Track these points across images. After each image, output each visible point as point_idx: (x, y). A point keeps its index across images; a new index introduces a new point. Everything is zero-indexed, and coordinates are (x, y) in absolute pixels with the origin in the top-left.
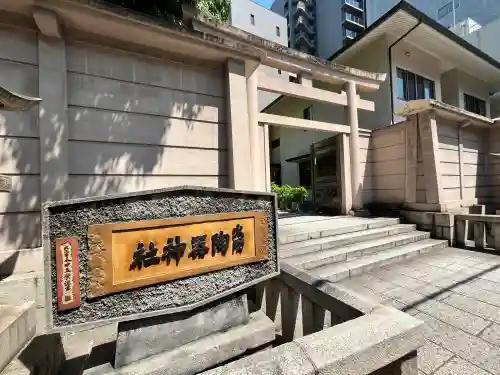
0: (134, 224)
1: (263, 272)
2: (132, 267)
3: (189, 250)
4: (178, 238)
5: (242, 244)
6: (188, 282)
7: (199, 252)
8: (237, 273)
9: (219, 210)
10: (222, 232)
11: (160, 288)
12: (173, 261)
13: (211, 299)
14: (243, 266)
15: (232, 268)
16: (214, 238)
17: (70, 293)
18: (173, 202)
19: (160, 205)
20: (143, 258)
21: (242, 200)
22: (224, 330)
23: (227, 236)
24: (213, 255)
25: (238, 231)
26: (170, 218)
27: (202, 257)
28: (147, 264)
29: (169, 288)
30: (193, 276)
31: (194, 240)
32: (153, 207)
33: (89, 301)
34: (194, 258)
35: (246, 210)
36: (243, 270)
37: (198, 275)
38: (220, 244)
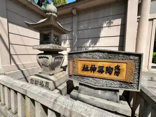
0: (83, 59)
1: (129, 87)
2: (82, 70)
3: (97, 70)
4: (94, 65)
5: (119, 73)
6: (96, 79)
7: (101, 71)
8: (115, 83)
9: (110, 58)
10: (110, 66)
11: (89, 78)
12: (92, 72)
13: (103, 87)
14: (118, 81)
15: (113, 80)
16: (107, 68)
17: (71, 72)
18: (94, 54)
19: (90, 55)
20: (85, 69)
21: (121, 55)
22: (108, 100)
23: (112, 69)
24: (106, 73)
25: (118, 67)
26: (93, 59)
27: (102, 73)
28: (86, 71)
29: (91, 79)
30: (98, 78)
31: (99, 67)
32: (88, 55)
33: (74, 75)
34: (99, 73)
35: (123, 59)
36: (119, 83)
37: (100, 78)
38: (109, 70)
